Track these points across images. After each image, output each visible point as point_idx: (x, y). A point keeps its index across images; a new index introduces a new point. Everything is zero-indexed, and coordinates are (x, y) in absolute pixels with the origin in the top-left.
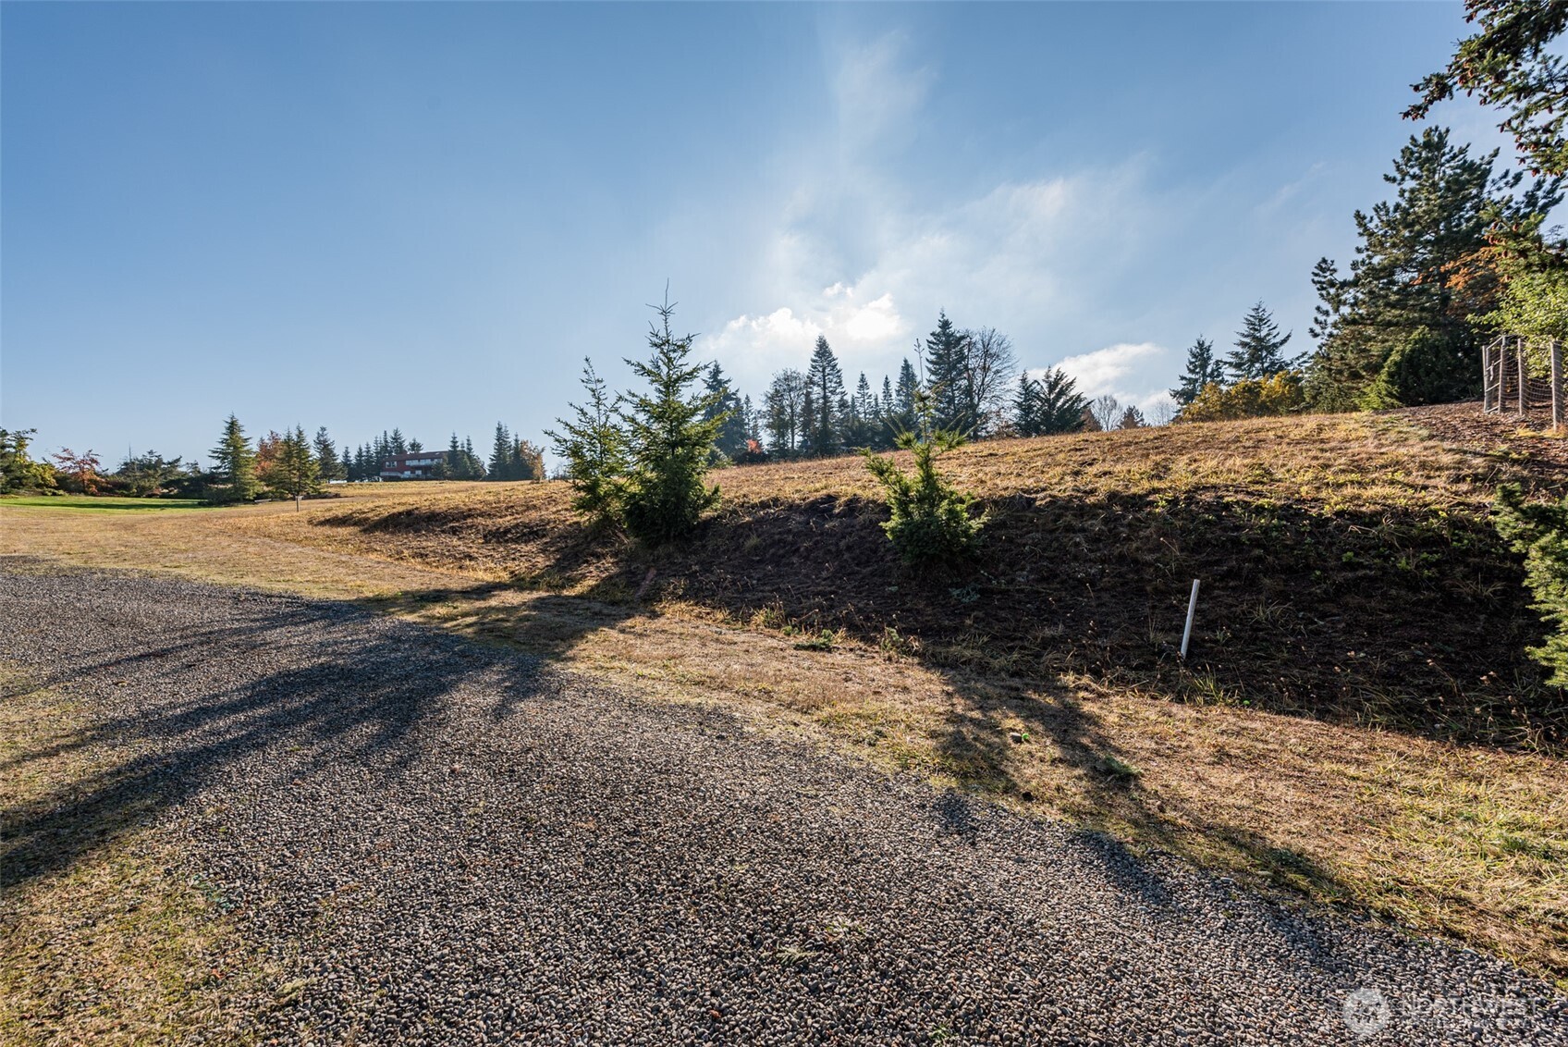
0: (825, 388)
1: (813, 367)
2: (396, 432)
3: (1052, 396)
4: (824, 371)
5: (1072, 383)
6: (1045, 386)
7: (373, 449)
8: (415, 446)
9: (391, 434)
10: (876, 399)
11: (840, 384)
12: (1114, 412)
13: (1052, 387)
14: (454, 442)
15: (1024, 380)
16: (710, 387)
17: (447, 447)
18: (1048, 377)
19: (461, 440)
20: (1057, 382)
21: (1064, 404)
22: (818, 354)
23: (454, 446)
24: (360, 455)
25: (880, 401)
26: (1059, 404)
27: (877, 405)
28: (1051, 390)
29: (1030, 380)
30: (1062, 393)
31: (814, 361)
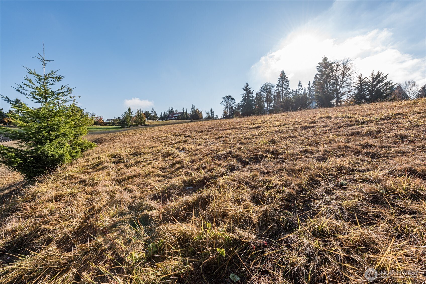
0: (283, 87)
1: (279, 81)
2: (172, 108)
3: (374, 83)
4: (283, 82)
5: (385, 77)
6: (371, 79)
7: (167, 112)
8: (176, 111)
9: (171, 108)
10: (305, 90)
11: (288, 85)
12: (413, 87)
13: (374, 80)
14: (183, 110)
15: (360, 78)
16: (245, 90)
17: (182, 111)
18: (372, 75)
19: (185, 109)
20: (377, 77)
21: (380, 86)
22: (281, 76)
23: (183, 111)
24: (164, 114)
25: (306, 90)
26: (377, 87)
27: (305, 91)
28: (374, 81)
29: (363, 78)
30: (380, 81)
31: (279, 79)
